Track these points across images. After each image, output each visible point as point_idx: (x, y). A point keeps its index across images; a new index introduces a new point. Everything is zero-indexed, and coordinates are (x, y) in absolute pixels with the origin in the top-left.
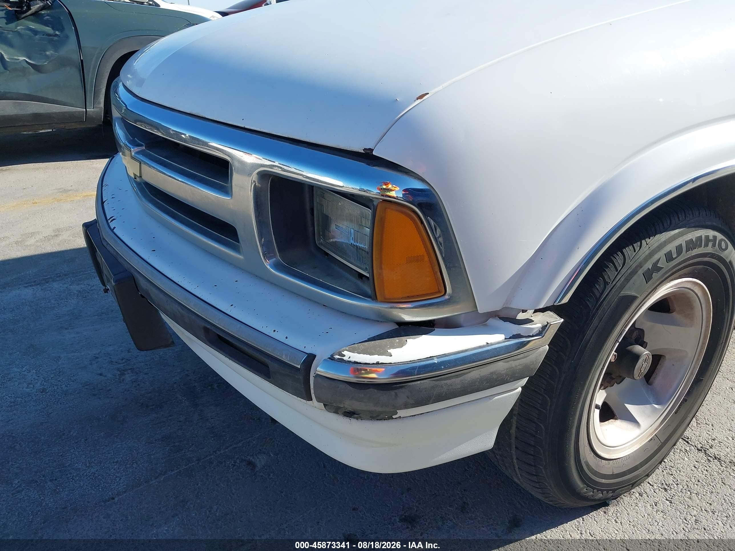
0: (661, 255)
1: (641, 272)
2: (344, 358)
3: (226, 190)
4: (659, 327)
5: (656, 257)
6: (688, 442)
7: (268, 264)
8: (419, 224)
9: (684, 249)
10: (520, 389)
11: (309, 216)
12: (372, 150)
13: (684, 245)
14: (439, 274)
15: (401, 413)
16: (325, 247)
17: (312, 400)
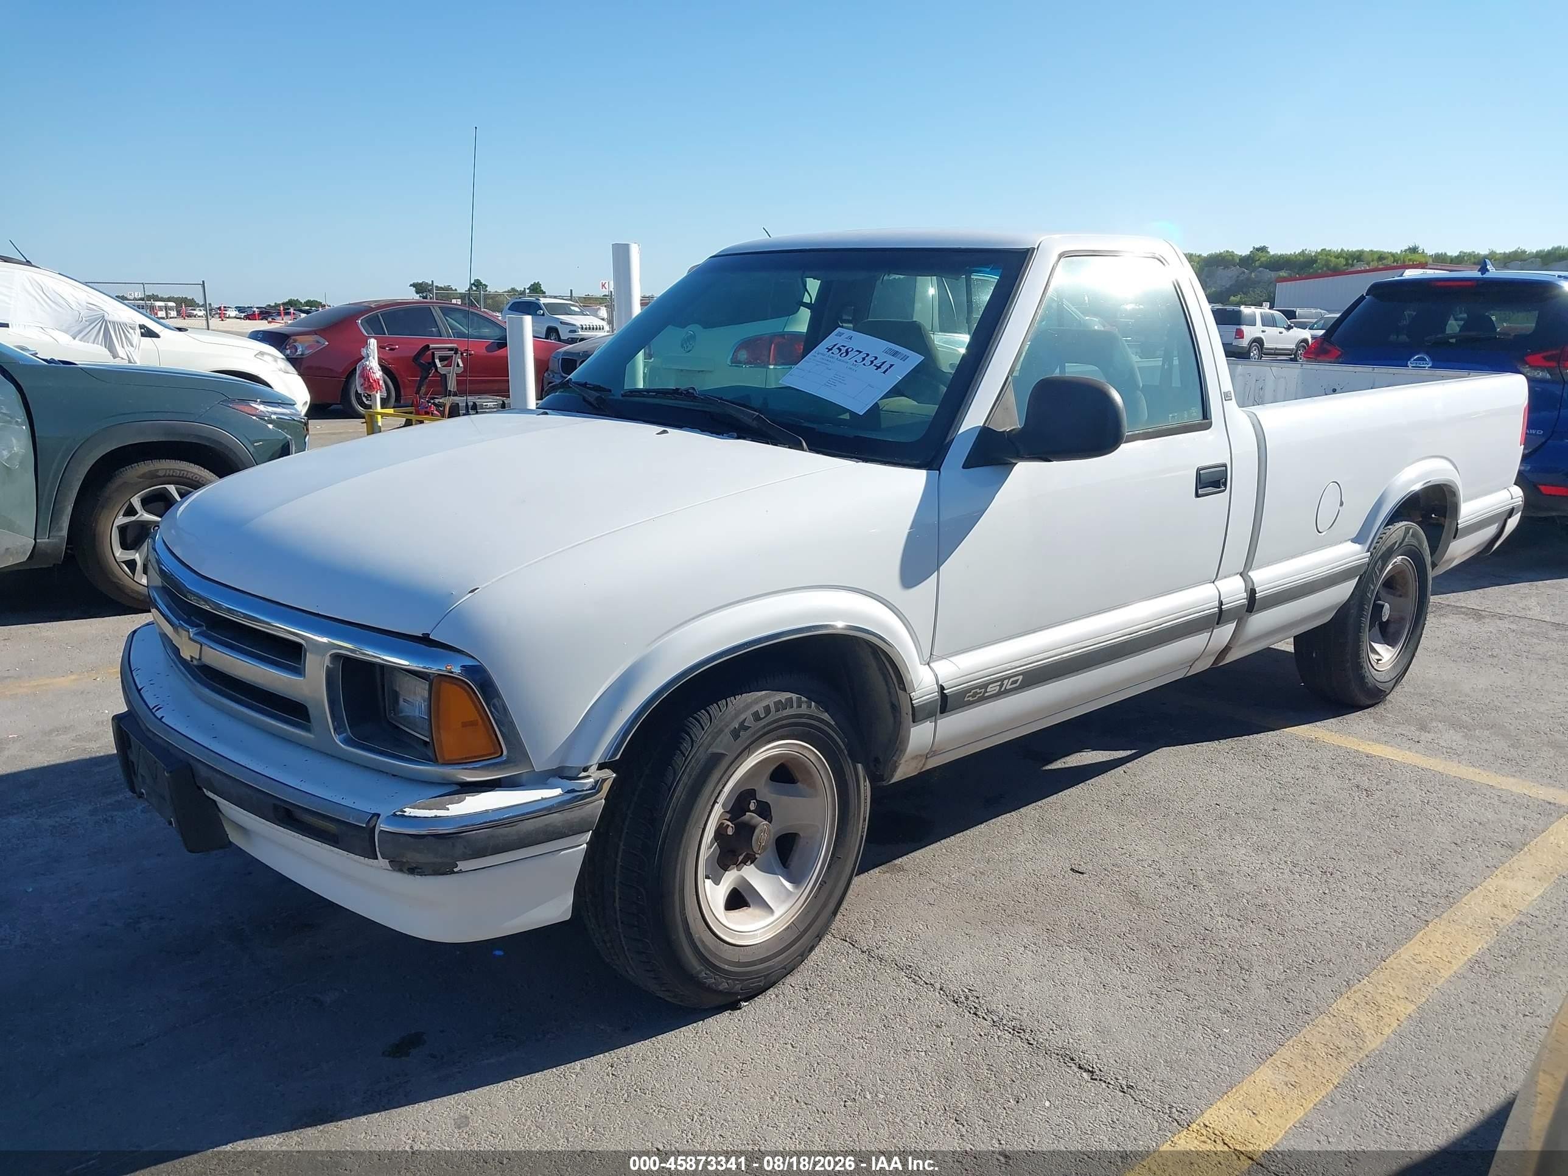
0: (748, 715)
1: (727, 731)
2: (405, 814)
3: (299, 671)
4: (785, 799)
5: (743, 717)
6: (854, 946)
7: (337, 739)
8: (472, 694)
9: (773, 709)
10: (585, 846)
11: (380, 692)
12: (429, 635)
13: (772, 706)
14: (494, 736)
15: (462, 865)
16: (396, 721)
17: (377, 859)
